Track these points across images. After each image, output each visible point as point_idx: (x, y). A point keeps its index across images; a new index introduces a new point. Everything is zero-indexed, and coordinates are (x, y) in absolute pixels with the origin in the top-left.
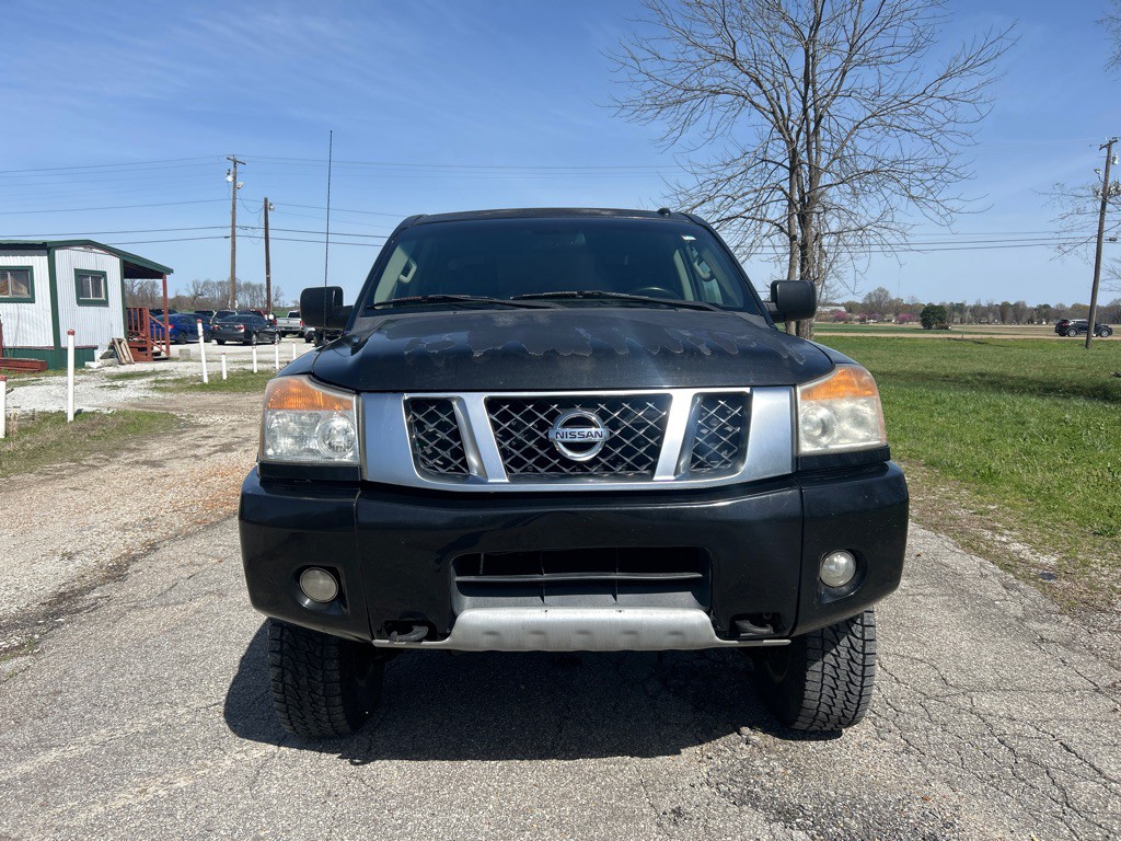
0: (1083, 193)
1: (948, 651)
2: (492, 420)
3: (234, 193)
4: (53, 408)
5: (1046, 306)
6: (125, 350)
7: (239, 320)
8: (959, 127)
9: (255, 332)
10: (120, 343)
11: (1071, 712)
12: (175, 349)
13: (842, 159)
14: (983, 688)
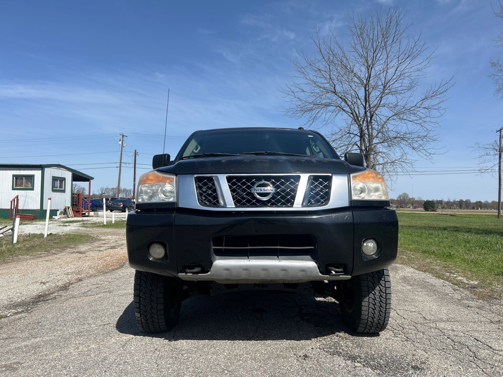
0: (488, 147)
1: (426, 309)
2: (229, 185)
3: (122, 149)
4: (39, 232)
5: (480, 202)
6: (70, 212)
7: (120, 201)
8: (432, 120)
9: (127, 207)
10: (68, 208)
11: (480, 329)
12: (92, 213)
13: (383, 133)
14: (441, 320)
